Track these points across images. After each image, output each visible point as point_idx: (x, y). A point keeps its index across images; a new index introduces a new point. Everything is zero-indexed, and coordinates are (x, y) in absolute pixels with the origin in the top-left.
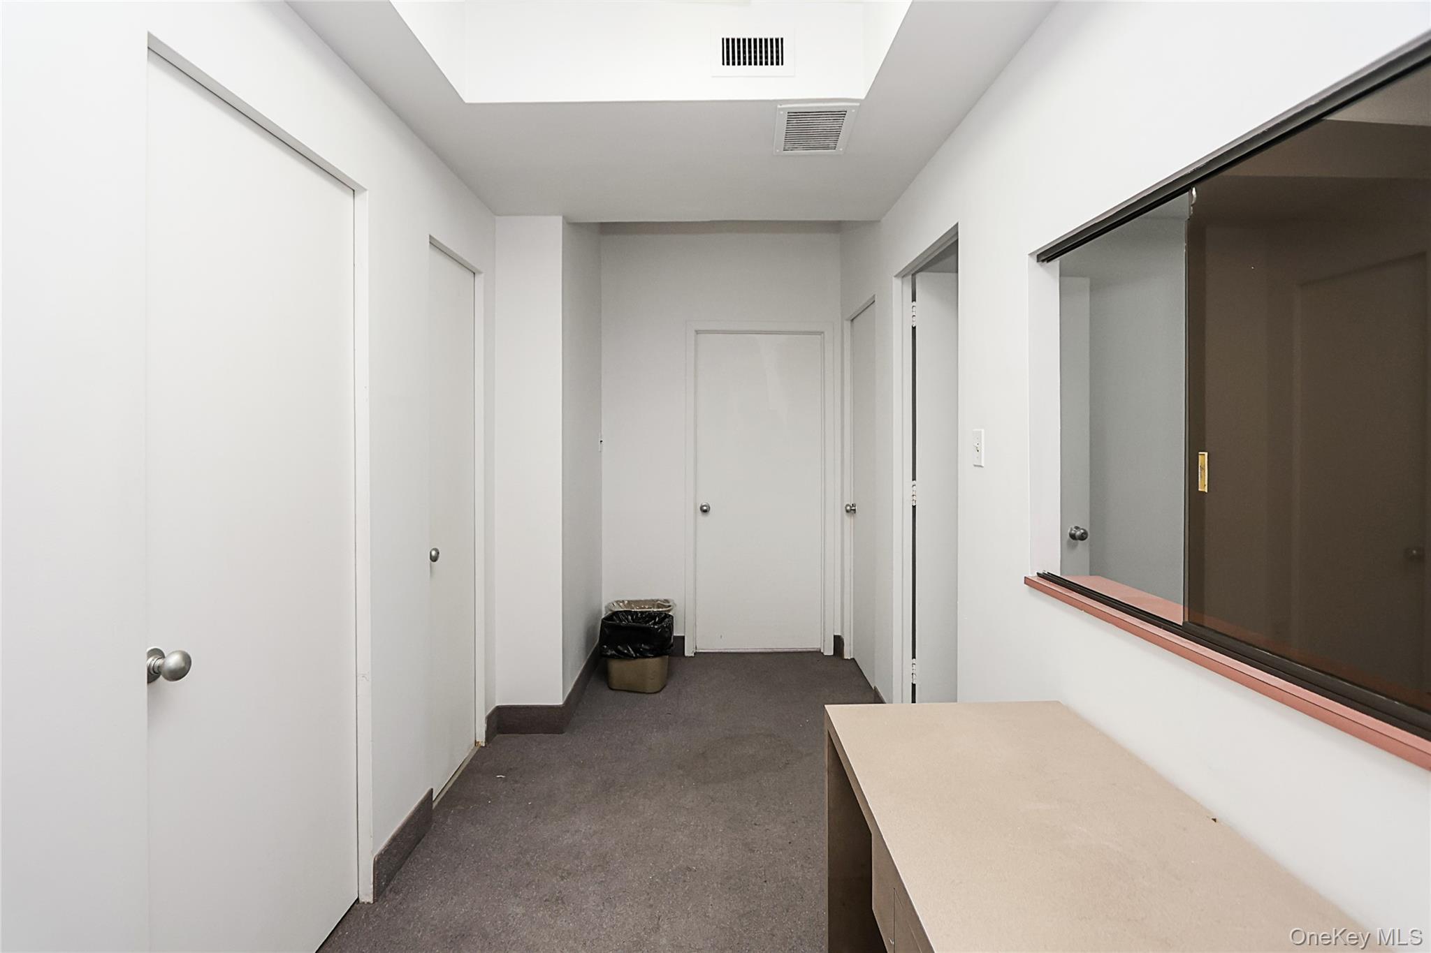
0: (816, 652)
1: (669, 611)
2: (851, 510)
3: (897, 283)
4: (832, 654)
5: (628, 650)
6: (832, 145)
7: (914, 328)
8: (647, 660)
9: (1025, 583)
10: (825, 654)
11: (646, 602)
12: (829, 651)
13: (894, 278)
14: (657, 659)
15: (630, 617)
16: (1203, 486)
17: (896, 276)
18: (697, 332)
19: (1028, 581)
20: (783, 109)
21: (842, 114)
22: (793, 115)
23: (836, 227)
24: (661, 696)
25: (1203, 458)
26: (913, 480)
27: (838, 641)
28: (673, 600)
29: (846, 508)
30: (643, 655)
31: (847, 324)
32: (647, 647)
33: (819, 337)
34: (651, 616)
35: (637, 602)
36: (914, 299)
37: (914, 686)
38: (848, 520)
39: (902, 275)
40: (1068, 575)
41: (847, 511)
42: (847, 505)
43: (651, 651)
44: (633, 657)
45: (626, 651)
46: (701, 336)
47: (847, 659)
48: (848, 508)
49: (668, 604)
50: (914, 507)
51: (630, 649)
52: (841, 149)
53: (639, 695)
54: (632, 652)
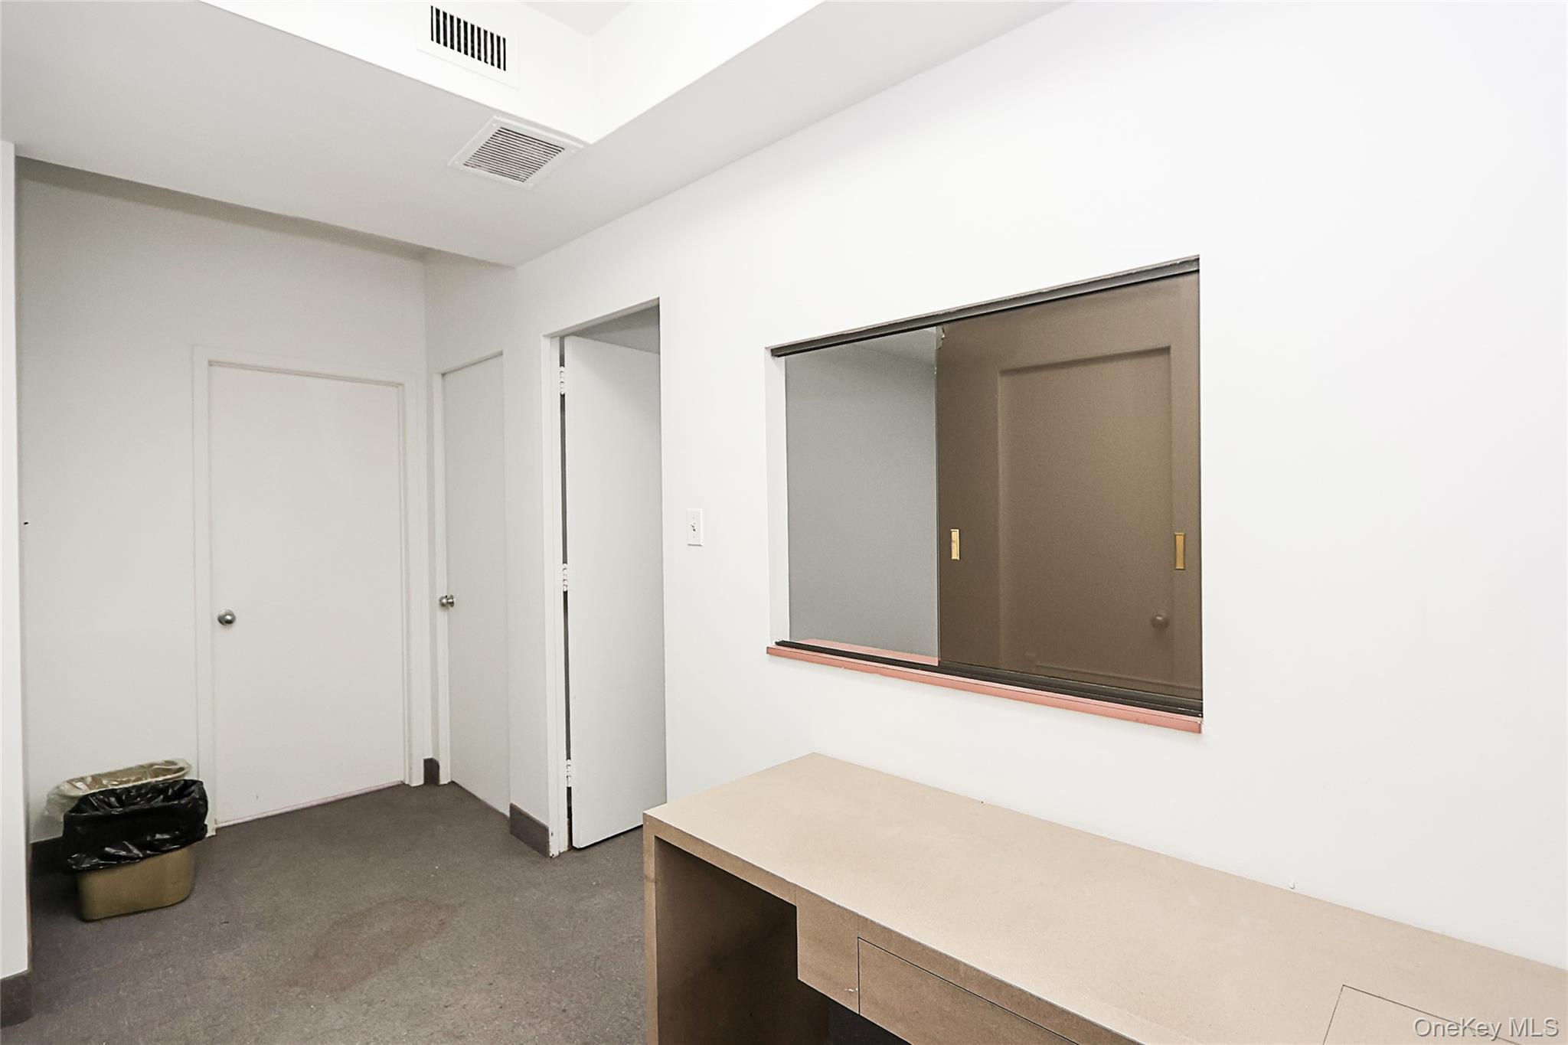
0: (398, 786)
1: (184, 775)
2: (447, 604)
3: (545, 344)
4: (421, 782)
5: (129, 851)
6: (522, 176)
7: (563, 396)
8: (165, 856)
9: (767, 653)
10: (413, 785)
11: (128, 771)
12: (418, 780)
13: (542, 338)
14: (185, 850)
15: (113, 799)
16: (955, 556)
17: (544, 336)
18: (211, 363)
19: (769, 651)
20: (495, 121)
21: (554, 149)
22: (504, 132)
23: (422, 255)
24: (193, 903)
25: (955, 534)
26: (564, 563)
27: (431, 768)
28: (183, 760)
29: (440, 600)
30: (158, 849)
31: (438, 379)
32: (167, 836)
33: (395, 389)
34: (156, 790)
35: (111, 775)
36: (562, 364)
37: (569, 789)
38: (442, 616)
39: (552, 336)
40: (802, 639)
41: (443, 605)
42: (442, 598)
43: (173, 841)
44: (139, 858)
45: (123, 853)
46: (216, 369)
47: (445, 785)
48: (444, 601)
49: (177, 767)
50: (565, 593)
51: (131, 847)
52: (531, 184)
53: (151, 915)
54: (136, 851)
